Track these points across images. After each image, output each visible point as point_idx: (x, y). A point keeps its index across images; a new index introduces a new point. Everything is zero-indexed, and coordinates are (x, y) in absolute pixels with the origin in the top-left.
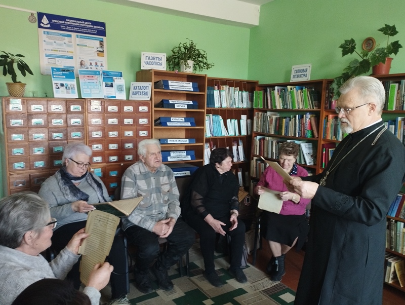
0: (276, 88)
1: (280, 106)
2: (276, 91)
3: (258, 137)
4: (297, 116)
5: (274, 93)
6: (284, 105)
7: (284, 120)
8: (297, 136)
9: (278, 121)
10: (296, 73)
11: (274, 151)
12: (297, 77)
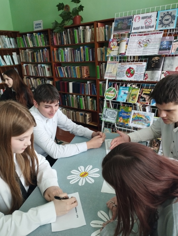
0: (28, 34)
1: (32, 46)
2: (28, 37)
3: (24, 65)
4: (41, 50)
5: (27, 38)
6: (33, 45)
7: (35, 53)
8: (42, 62)
9: (32, 54)
10: (36, 25)
11: (33, 71)
12: (37, 28)
